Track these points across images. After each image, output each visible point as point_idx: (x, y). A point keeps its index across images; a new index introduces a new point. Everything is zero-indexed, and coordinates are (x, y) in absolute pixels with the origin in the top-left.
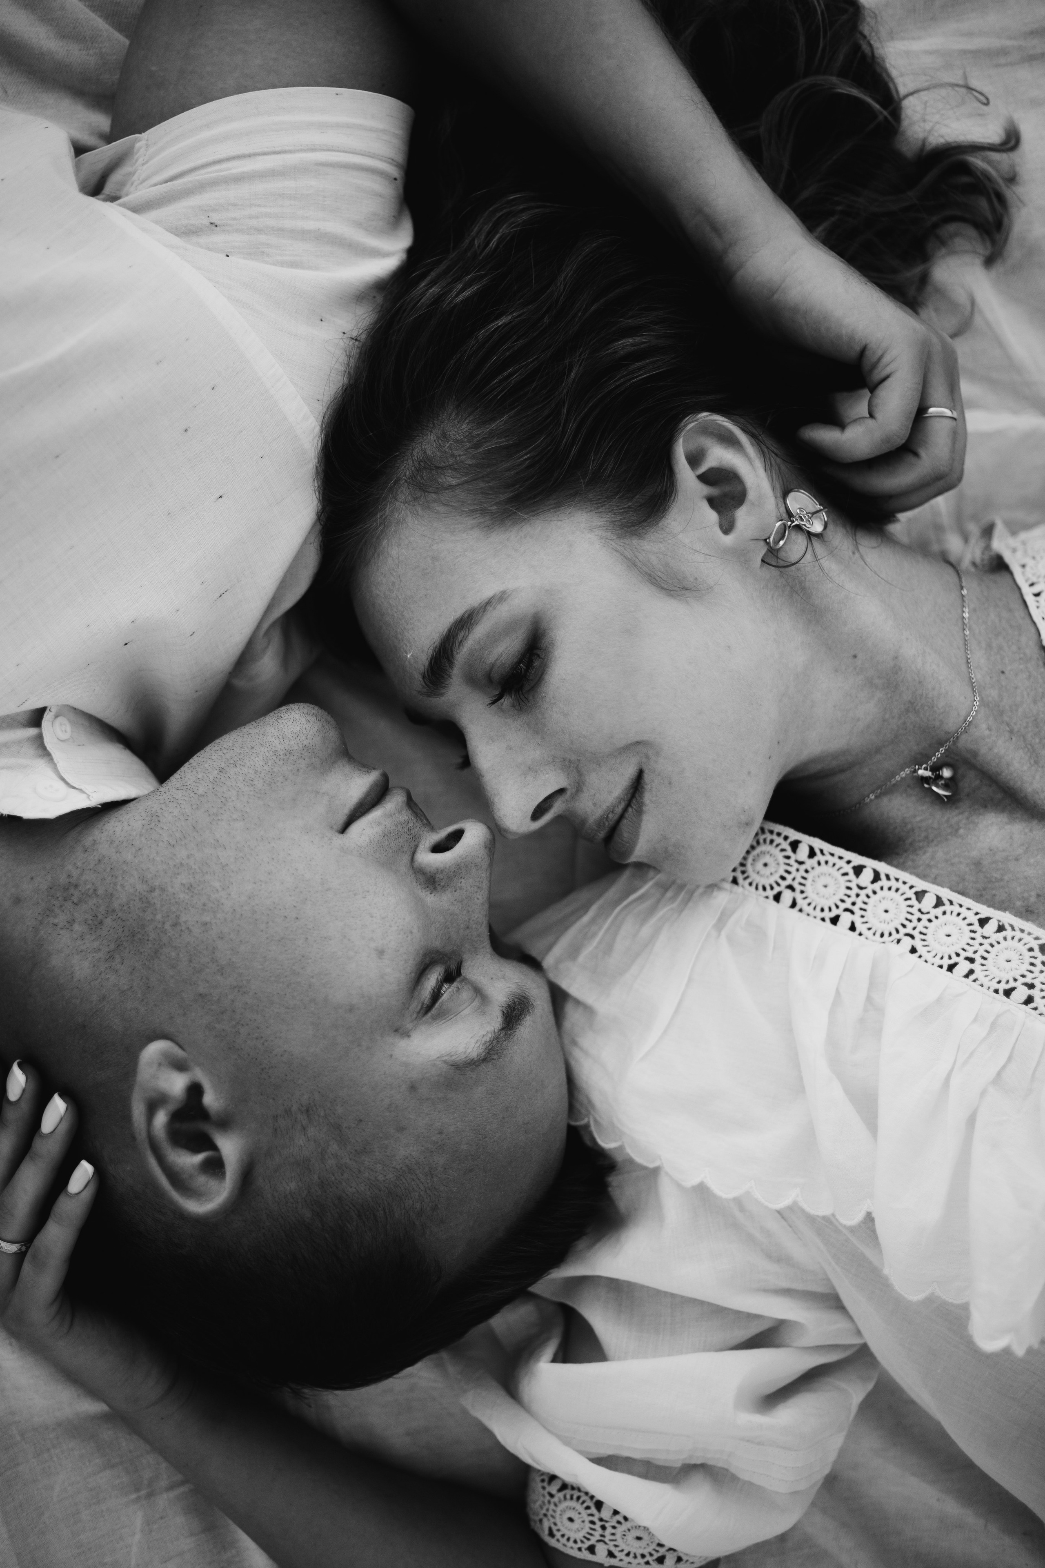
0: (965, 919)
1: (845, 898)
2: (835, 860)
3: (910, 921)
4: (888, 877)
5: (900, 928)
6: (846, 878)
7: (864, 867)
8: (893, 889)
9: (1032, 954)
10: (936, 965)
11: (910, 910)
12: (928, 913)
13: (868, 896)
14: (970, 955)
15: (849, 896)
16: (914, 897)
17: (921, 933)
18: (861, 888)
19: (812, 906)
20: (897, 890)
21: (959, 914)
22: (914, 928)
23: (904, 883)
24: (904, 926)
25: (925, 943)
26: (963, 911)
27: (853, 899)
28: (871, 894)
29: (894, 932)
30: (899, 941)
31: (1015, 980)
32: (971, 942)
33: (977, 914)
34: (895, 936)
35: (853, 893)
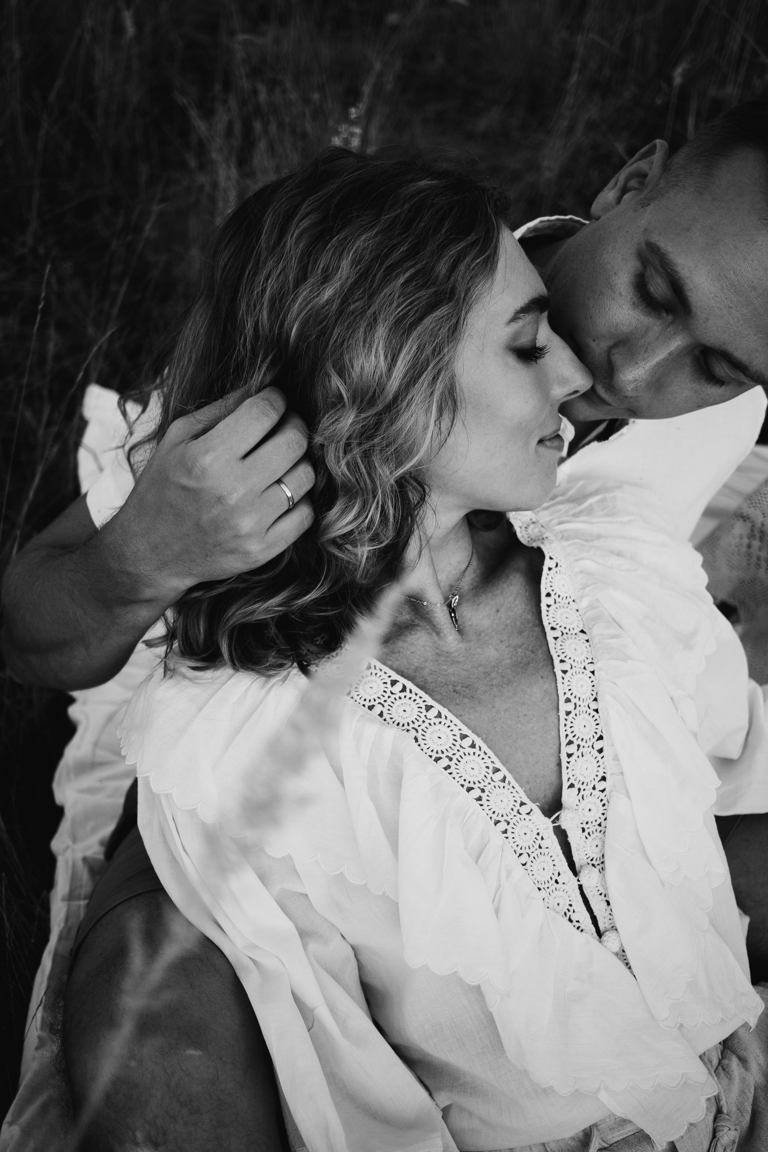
0: (452, 730)
1: (381, 697)
2: (382, 673)
3: (418, 721)
4: (411, 691)
5: (411, 723)
6: (385, 685)
7: (398, 681)
8: (412, 699)
9: (487, 770)
10: (428, 754)
11: (420, 714)
12: (430, 719)
13: (395, 699)
14: (450, 755)
15: (384, 696)
16: (424, 707)
17: (423, 730)
18: (392, 693)
19: (360, 696)
20: (415, 700)
21: (449, 726)
22: (419, 726)
23: (421, 697)
24: (413, 722)
25: (424, 738)
26: (452, 725)
27: (386, 698)
28: (397, 698)
29: (406, 725)
30: (408, 731)
31: (474, 783)
32: (453, 747)
33: (460, 730)
34: (406, 727)
35: (386, 695)
